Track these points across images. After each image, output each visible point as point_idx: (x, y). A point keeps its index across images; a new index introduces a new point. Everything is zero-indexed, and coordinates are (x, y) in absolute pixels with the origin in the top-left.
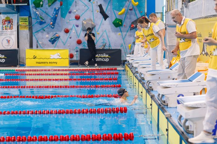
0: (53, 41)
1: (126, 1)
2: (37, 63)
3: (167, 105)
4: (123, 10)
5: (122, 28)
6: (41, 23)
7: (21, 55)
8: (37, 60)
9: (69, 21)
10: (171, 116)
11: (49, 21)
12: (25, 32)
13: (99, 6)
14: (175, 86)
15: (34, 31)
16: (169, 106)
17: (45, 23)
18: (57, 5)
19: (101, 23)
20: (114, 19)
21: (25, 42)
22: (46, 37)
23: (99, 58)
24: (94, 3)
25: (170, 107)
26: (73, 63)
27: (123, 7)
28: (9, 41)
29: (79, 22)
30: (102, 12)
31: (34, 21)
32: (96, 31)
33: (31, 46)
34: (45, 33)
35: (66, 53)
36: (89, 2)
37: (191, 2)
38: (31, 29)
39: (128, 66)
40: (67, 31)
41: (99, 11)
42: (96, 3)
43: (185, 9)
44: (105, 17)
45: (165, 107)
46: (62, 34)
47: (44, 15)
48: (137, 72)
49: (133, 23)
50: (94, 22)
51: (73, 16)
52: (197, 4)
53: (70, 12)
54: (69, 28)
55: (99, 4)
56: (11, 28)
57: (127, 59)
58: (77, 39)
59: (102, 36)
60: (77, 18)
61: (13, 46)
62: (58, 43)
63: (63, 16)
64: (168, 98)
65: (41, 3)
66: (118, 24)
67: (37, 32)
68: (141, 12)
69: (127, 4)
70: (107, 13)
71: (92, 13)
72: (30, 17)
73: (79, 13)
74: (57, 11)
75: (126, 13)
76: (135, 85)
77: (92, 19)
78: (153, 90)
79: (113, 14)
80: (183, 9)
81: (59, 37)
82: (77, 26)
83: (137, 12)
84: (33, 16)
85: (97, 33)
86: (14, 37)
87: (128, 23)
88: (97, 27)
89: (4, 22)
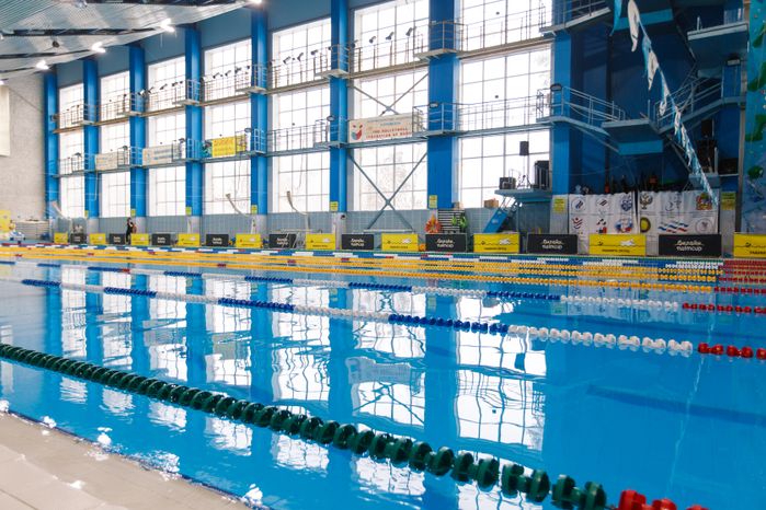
2: (751, 252)
6: (757, 199)
7: (724, 243)
8: (752, 249)
12: (730, 212)
15: (743, 210)
17: (763, 199)
21: (729, 227)
28: (705, 225)
31: (745, 197)
33: (738, 229)
34: (761, 213)
38: (738, 209)
47: (762, 189)
56: (710, 207)
61: (711, 229)
65: (761, 172)
67: (749, 212)
72: (739, 193)
84: (744, 190)
86: (713, 219)
89: (699, 200)
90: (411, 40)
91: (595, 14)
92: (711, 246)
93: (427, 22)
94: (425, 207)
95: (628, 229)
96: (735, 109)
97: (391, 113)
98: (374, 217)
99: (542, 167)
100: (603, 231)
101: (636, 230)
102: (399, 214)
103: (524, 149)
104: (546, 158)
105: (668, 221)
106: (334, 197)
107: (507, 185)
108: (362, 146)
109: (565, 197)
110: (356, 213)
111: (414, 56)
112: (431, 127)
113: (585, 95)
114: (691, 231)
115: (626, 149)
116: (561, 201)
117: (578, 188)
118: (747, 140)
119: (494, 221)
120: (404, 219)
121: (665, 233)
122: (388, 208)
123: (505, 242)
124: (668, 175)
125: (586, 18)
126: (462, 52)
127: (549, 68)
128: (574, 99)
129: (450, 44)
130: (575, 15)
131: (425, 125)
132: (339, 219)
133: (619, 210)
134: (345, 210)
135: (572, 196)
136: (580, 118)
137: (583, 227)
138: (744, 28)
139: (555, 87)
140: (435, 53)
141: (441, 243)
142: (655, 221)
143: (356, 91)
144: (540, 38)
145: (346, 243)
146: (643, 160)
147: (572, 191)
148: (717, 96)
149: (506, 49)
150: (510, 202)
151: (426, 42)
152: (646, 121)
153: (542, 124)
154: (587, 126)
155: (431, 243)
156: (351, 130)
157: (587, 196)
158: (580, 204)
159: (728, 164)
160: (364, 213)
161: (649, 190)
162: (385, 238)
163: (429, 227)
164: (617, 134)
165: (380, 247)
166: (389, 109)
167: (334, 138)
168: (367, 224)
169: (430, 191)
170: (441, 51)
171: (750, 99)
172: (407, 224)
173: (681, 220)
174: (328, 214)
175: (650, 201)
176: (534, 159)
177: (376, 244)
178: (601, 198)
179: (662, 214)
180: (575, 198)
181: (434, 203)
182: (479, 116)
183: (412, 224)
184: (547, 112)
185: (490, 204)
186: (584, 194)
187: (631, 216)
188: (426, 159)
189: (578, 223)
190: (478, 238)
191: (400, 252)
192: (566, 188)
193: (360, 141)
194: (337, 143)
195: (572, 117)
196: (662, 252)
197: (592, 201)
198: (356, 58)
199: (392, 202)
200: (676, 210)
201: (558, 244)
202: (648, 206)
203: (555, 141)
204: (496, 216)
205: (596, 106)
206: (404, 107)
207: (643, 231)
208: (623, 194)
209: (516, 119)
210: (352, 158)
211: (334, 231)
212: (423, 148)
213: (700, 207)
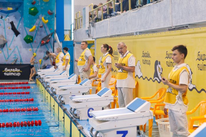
1: (37, 19)
3: (79, 118)
4: (34, 27)
5: (33, 44)
10: (83, 128)
13: (11, 23)
14: (86, 101)
16: (80, 119)
19: (13, 40)
20: (25, 36)
23: (11, 72)
24: (6, 20)
25: (82, 120)
27: (33, 24)
30: (14, 29)
32: (8, 46)
36: (1, 19)
37: (97, 23)
39: (39, 81)
41: (11, 27)
42: (7, 20)
43: (92, 28)
44: (17, 33)
45: (77, 119)
48: (48, 86)
49: (43, 39)
50: (6, 38)
52: (103, 24)
55: (10, 21)
57: (39, 73)
59: (14, 51)
64: (80, 112)
66: (29, 40)
68: (50, 30)
69: (38, 21)
70: (18, 30)
71: (4, 29)
76: (47, 99)
77: (4, 35)
78: (65, 104)
79: (25, 31)
80: (90, 28)
83: (47, 29)
85: (9, 48)
87: (38, 39)
88: (8, 44)
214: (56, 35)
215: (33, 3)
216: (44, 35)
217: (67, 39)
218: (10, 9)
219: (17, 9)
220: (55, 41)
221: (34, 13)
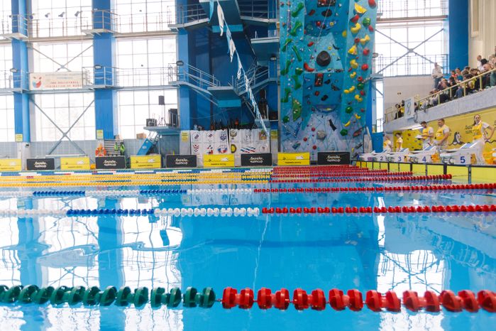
0: (295, 147)
1: (351, 116)
2: (286, 163)
4: (349, 123)
5: (347, 136)
6: (287, 134)
7: (273, 158)
8: (286, 161)
9: (308, 133)
11: (293, 132)
12: (275, 141)
13: (329, 121)
15: (281, 140)
17: (290, 134)
18: (300, 120)
19: (331, 133)
20: (341, 129)
22: (290, 144)
23: (333, 159)
24: (325, 119)
26: (312, 163)
27: (348, 121)
28: (264, 148)
29: (315, 133)
30: (332, 125)
31: (282, 133)
32: (327, 138)
33: (279, 150)
34: (289, 141)
35: (307, 155)
36: (322, 118)
38: (279, 139)
40: (305, 140)
41: (329, 124)
42: (327, 119)
43: (420, 115)
44: (334, 128)
46: (302, 142)
47: (290, 128)
49: (355, 132)
50: (326, 133)
51: (310, 128)
53: (308, 126)
54: (307, 137)
55: (329, 119)
56: (266, 139)
58: (313, 146)
59: (332, 143)
60: (313, 130)
61: (267, 151)
62: (300, 149)
63: (303, 129)
65: (288, 120)
66: (344, 134)
67: (284, 141)
68: (362, 124)
69: (352, 118)
70: (335, 125)
71: (325, 126)
72: (279, 131)
73: (314, 126)
74: (299, 125)
75: (350, 125)
77: (324, 130)
79: (341, 126)
80: (417, 115)
81: (299, 144)
82: (313, 136)
83: (359, 124)
84: (281, 129)
85: (328, 140)
86: (267, 145)
87: (351, 132)
88: (328, 136)
89: (260, 134)
90: (79, 19)
91: (201, 21)
92: (267, 160)
93: (91, 9)
94: (94, 138)
95: (225, 151)
96: (275, 84)
97: (65, 70)
98: (53, 146)
99: (173, 113)
100: (211, 153)
101: (229, 151)
102: (74, 143)
103: (162, 101)
104: (175, 107)
105: (245, 146)
106: (18, 129)
107: (151, 123)
108: (41, 92)
109: (188, 132)
110: (39, 143)
111: (82, 31)
112: (97, 82)
113: (197, 70)
114: (257, 152)
115: (221, 104)
116: (185, 135)
117: (196, 127)
118: (282, 101)
119: (144, 147)
120: (78, 147)
121: (244, 153)
122: (65, 139)
123: (151, 161)
124: (244, 121)
125: (195, 22)
126: (117, 33)
127: (175, 50)
128: (191, 71)
129: (108, 26)
130: (190, 20)
131: (92, 81)
132: (24, 148)
133: (219, 140)
134: (29, 140)
135: (192, 131)
136: (196, 84)
137: (199, 150)
138: (277, 41)
139: (180, 63)
140: (98, 31)
141: (107, 163)
142: (239, 146)
143: (34, 51)
144: (169, 31)
145: (31, 165)
146: (231, 111)
147: (192, 128)
148: (266, 77)
149: (147, 35)
150: (154, 135)
151: (90, 22)
152: (231, 88)
153: (173, 85)
154: (200, 89)
155: (100, 163)
156: (32, 80)
157: (201, 132)
158: (197, 137)
159: (273, 115)
160: (45, 143)
161: (235, 128)
162: (63, 161)
163: (97, 152)
164: (216, 94)
165: (59, 168)
166: (63, 67)
167: (17, 85)
168: (48, 151)
169: (98, 127)
170: (102, 30)
171: (282, 79)
172: (81, 151)
173: (252, 145)
174: (14, 144)
175: (236, 135)
176: (168, 108)
177: (56, 166)
178: (209, 132)
179: (242, 143)
180: (194, 133)
181: (101, 135)
182: (131, 77)
183: (85, 150)
184: (175, 78)
185: (140, 136)
186: (199, 130)
187: (225, 143)
188: (93, 104)
189: (197, 148)
190: (133, 159)
191: (75, 170)
192: (188, 126)
193: (40, 88)
194: (20, 90)
195: (190, 82)
196: (243, 164)
197: (204, 134)
198: (34, 27)
199: (68, 135)
200: (249, 140)
201: (185, 161)
202: (235, 138)
203: (181, 97)
204: (145, 144)
205: (204, 77)
206: (75, 67)
207: (232, 152)
208: (221, 130)
209: (156, 81)
210: (33, 101)
211: (19, 157)
212: (91, 96)
213: (260, 139)
214: (367, 128)
215: (349, 104)
216: (357, 129)
217: (374, 132)
218: (330, 109)
219: (334, 110)
220: (366, 133)
221: (349, 112)
